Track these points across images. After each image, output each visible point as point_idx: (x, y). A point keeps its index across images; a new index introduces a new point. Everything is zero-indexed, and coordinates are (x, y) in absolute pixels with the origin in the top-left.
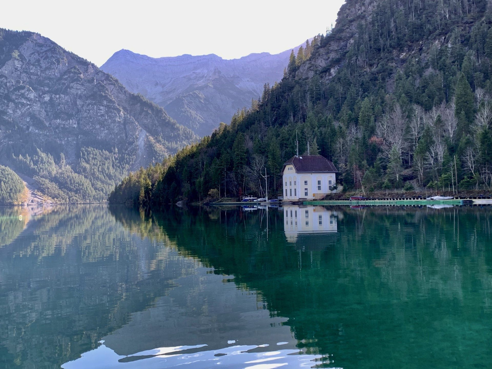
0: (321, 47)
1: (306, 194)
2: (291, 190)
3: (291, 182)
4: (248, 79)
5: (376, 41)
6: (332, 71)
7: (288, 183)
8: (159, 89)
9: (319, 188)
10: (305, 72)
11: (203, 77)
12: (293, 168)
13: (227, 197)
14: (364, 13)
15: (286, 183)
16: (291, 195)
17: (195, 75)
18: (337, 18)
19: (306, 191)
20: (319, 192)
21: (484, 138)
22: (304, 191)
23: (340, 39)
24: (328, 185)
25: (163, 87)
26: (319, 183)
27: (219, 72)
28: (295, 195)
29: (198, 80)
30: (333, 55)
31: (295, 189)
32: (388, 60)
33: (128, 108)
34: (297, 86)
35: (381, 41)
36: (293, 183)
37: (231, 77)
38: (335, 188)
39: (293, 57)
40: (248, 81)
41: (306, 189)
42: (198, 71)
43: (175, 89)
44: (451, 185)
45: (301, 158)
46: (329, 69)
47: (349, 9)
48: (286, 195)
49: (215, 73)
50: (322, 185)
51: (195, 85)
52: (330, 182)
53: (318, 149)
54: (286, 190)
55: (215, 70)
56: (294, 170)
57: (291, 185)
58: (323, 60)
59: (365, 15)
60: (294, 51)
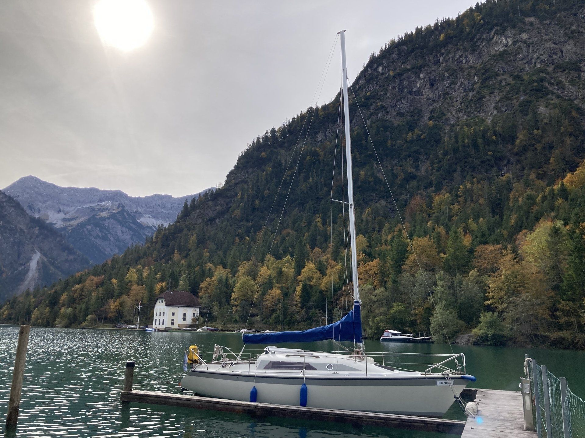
0: (210, 200)
1: (172, 324)
2: (160, 319)
3: (160, 313)
4: (149, 216)
5: (253, 202)
6: (217, 221)
7: (158, 314)
8: (62, 215)
9: (184, 319)
10: (194, 218)
11: (107, 209)
12: (164, 301)
13: (103, 323)
14: (247, 179)
15: (157, 313)
16: (159, 324)
17: (99, 207)
18: (226, 179)
19: (172, 321)
20: (184, 323)
21: (304, 288)
22: (171, 322)
23: (227, 196)
24: (191, 317)
25: (65, 214)
26: (185, 315)
27: (123, 207)
28: (163, 324)
29: (102, 211)
30: (219, 208)
31: (163, 319)
32: (261, 218)
33: (25, 231)
34: (186, 229)
35: (257, 202)
36: (162, 314)
37: (134, 213)
38: (197, 320)
39: (186, 205)
40: (149, 217)
41: (173, 320)
42: (103, 203)
43: (77, 217)
44: (279, 322)
45: (172, 293)
46: (216, 219)
47: (236, 174)
48: (156, 324)
49: (118, 207)
50: (187, 317)
51: (98, 215)
52: (194, 315)
53: (189, 286)
54: (156, 319)
55: (119, 204)
56: (164, 303)
57: (160, 315)
58: (211, 211)
59: (247, 180)
60: (188, 200)
